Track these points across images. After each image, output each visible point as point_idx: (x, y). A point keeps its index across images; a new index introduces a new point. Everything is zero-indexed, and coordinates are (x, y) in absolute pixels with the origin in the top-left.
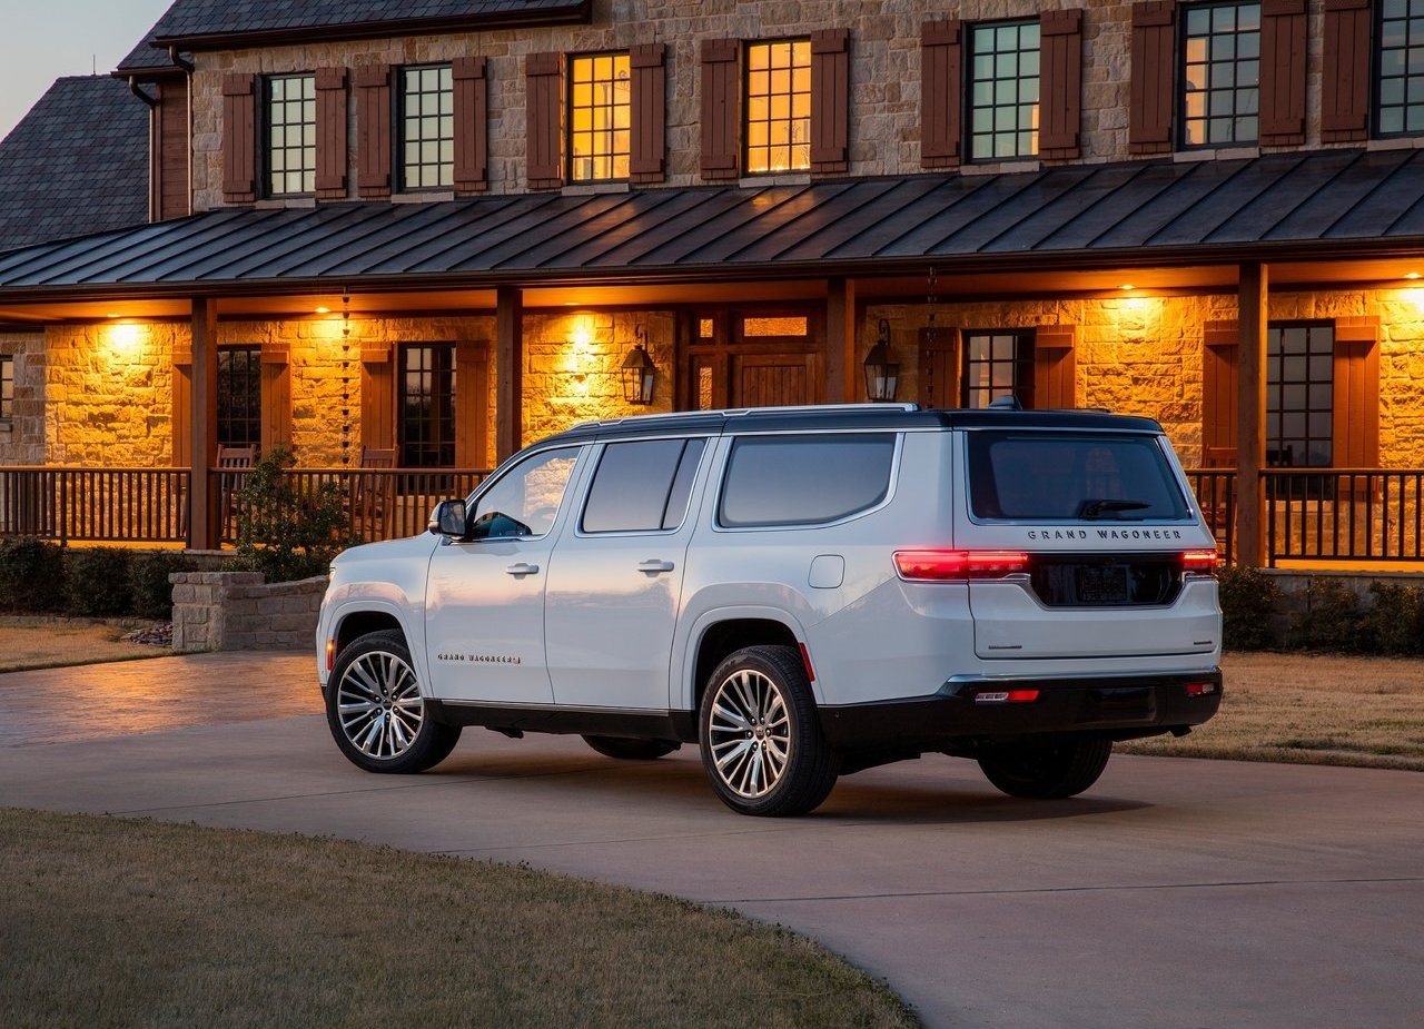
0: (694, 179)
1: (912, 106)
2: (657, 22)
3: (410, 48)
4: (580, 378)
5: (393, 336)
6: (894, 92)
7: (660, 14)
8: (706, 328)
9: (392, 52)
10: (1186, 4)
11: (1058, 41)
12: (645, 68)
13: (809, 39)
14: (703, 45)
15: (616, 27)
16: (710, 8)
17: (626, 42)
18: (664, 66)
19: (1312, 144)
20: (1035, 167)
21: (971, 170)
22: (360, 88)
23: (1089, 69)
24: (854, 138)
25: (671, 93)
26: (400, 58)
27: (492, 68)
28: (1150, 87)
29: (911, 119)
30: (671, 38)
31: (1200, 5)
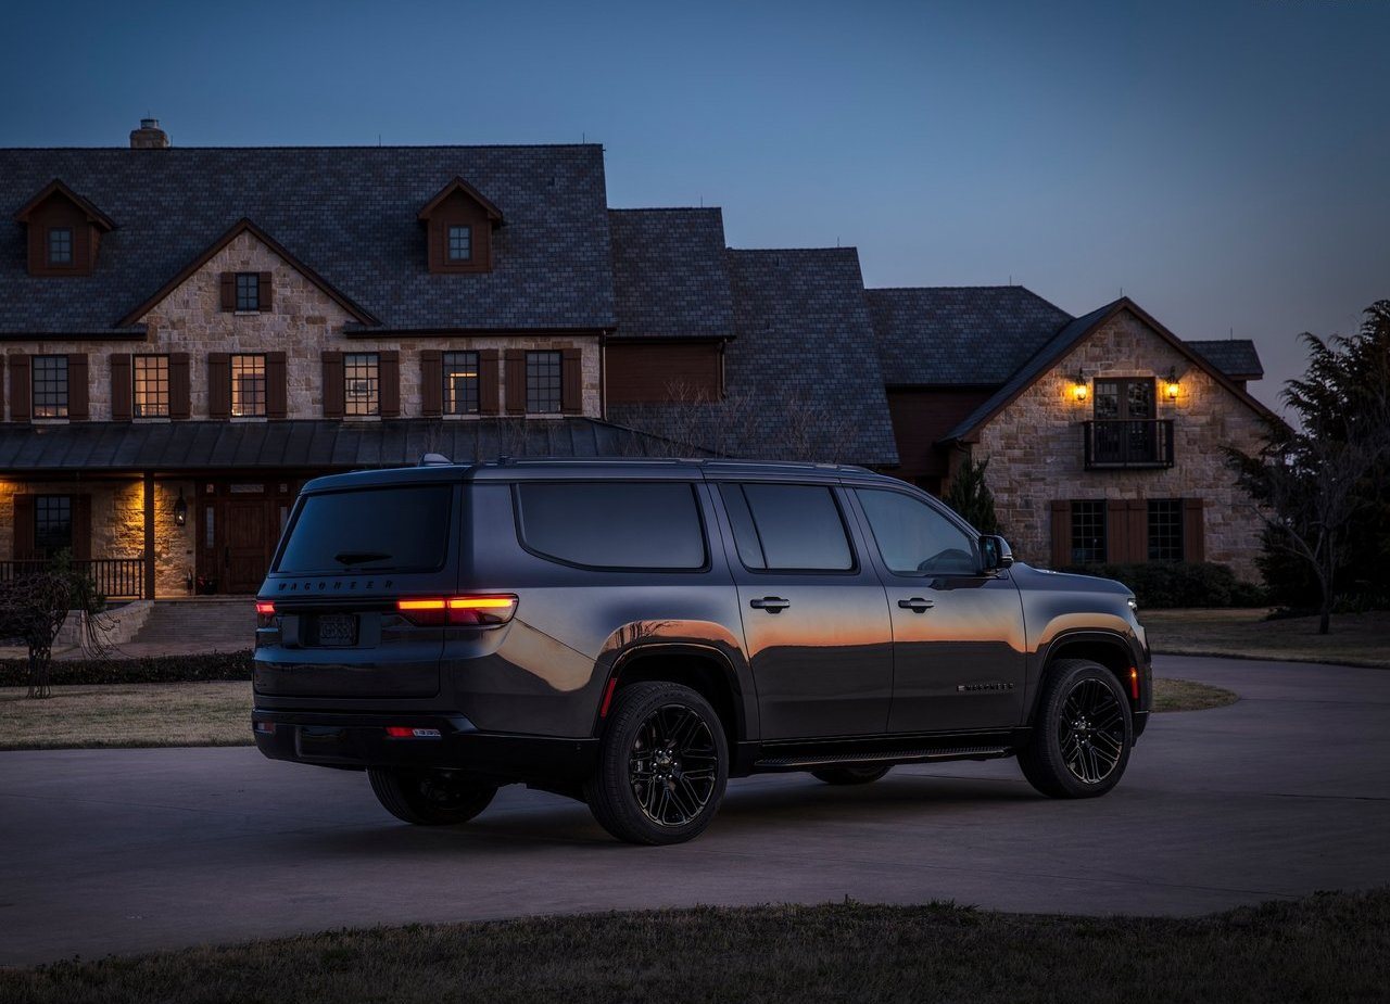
0: (203, 418)
1: (317, 388)
2: (182, 342)
3: (41, 348)
5: (32, 491)
6: (308, 380)
7: (185, 339)
8: (210, 489)
9: (31, 349)
10: (444, 352)
11: (388, 366)
12: (178, 364)
13: (264, 355)
14: (210, 354)
15: (160, 343)
16: (212, 337)
17: (165, 351)
18: (188, 363)
19: (502, 415)
20: (379, 418)
21: (345, 419)
22: (12, 366)
23: (402, 378)
24: (289, 402)
25: (192, 377)
26: (37, 351)
27: (90, 359)
28: (432, 387)
29: (318, 394)
30: (191, 350)
31: (448, 352)
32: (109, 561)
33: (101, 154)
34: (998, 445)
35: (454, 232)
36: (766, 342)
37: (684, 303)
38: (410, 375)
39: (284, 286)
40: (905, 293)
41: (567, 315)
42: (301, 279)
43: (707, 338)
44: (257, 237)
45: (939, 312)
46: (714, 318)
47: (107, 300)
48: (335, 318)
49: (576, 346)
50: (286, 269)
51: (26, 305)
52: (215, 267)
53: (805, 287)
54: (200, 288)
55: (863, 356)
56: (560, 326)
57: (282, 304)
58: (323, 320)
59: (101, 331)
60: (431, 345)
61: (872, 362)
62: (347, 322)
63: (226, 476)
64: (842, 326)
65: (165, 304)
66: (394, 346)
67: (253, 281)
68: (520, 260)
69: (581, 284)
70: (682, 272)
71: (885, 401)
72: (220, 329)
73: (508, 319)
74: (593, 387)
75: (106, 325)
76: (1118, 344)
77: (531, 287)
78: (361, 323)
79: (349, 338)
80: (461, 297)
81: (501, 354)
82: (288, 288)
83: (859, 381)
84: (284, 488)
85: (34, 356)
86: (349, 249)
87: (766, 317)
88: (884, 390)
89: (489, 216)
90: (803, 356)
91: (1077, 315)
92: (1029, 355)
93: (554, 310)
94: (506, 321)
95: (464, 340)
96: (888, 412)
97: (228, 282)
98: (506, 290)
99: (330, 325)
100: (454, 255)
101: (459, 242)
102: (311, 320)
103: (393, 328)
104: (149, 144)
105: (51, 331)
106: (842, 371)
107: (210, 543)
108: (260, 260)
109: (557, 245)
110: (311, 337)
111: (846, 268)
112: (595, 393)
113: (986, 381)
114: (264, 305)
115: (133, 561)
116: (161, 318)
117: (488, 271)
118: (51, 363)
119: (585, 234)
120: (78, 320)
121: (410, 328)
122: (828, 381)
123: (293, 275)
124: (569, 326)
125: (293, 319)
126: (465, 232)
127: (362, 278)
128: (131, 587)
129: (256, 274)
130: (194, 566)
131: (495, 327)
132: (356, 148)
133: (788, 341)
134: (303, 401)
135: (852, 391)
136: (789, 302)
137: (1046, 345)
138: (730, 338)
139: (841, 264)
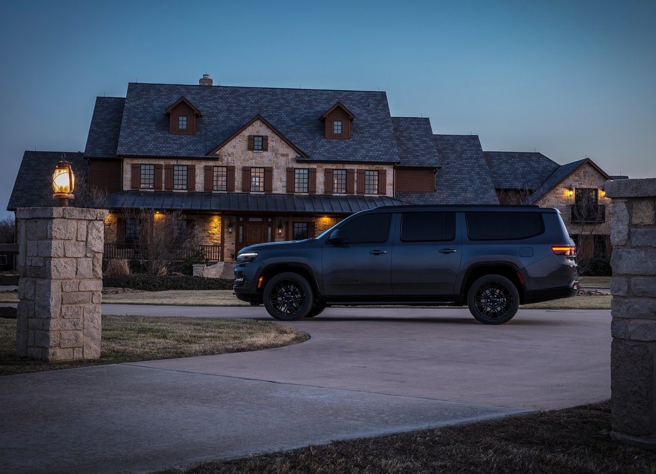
0: (240, 192)
1: (284, 182)
3: (177, 162)
4: (215, 228)
6: (281, 179)
7: (233, 161)
8: (241, 219)
9: (173, 162)
10: (334, 169)
11: (312, 173)
12: (230, 170)
13: (264, 168)
14: (243, 167)
15: (224, 162)
16: (244, 160)
17: (226, 165)
18: (234, 170)
19: (355, 194)
20: (308, 194)
21: (295, 194)
22: (165, 169)
23: (317, 179)
24: (273, 187)
25: (236, 175)
26: (175, 164)
27: (196, 167)
28: (328, 183)
29: (285, 184)
30: (236, 165)
31: (336, 169)
32: (202, 246)
33: (192, 87)
35: (336, 123)
36: (448, 170)
37: (420, 154)
38: (320, 178)
39: (273, 141)
40: (496, 154)
41: (381, 157)
42: (279, 139)
43: (430, 168)
44: (263, 122)
45: (509, 161)
46: (432, 160)
47: (202, 144)
48: (292, 154)
49: (384, 169)
50: (274, 135)
51: (171, 145)
52: (247, 133)
53: (460, 150)
54: (240, 141)
55: (485, 177)
56: (379, 161)
57: (272, 149)
58: (287, 155)
59: (201, 156)
60: (329, 166)
61: (489, 179)
62: (297, 156)
63: (247, 215)
64: (476, 165)
65: (226, 147)
66: (314, 166)
67: (260, 139)
68: (360, 135)
69: (385, 145)
70: (418, 142)
71: (496, 194)
72: (247, 157)
73: (359, 157)
74: (390, 185)
75: (204, 154)
76: (585, 176)
77: (366, 145)
78: (302, 157)
79: (297, 163)
80: (339, 148)
81: (356, 171)
82: (274, 142)
83: (485, 186)
84: (270, 220)
85: (174, 165)
86: (293, 128)
87: (447, 160)
88: (495, 190)
89: (350, 117)
90: (463, 176)
91: (562, 164)
92: (545, 179)
93: (376, 155)
94: (358, 158)
95: (341, 165)
96: (497, 198)
97: (251, 139)
98: (356, 146)
99: (290, 157)
100: (336, 132)
101: (337, 127)
102: (283, 155)
103: (315, 159)
104: (206, 84)
105: (182, 155)
106: (477, 182)
107: (241, 240)
108: (264, 131)
109: (373, 129)
110: (282, 162)
111: (476, 143)
112: (391, 187)
113: (530, 188)
114: (264, 148)
115: (211, 246)
116: (224, 152)
117: (349, 139)
118: (181, 168)
119: (384, 126)
120: (192, 152)
121: (321, 159)
122: (473, 186)
123: (276, 137)
124: (382, 161)
125: (276, 154)
126: (340, 123)
127: (300, 140)
128: (210, 256)
129: (262, 136)
130: (234, 249)
131: (354, 160)
132: (291, 89)
133: (457, 170)
134: (279, 186)
135: (483, 190)
136: (455, 155)
137: (551, 175)
138: (439, 168)
139: (473, 141)
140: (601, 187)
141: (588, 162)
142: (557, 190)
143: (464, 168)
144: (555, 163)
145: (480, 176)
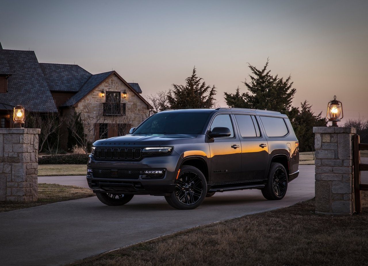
34: (82, 108)
36: (15, 76)
40: (47, 65)
43: (4, 75)
45: (57, 71)
46: (4, 69)
53: (22, 61)
55: (43, 82)
61: (45, 84)
64: (35, 73)
71: (51, 95)
76: (112, 83)
83: (43, 89)
87: (13, 69)
88: (50, 92)
90: (26, 81)
92: (83, 84)
96: (52, 98)
106: (38, 86)
111: (32, 57)
113: (73, 90)
122: (34, 89)
133: (21, 76)
135: (41, 92)
136: (19, 65)
137: (87, 81)
138: (10, 75)
139: (31, 55)
140: (123, 91)
141: (114, 74)
142: (94, 92)
143: (26, 75)
144: (88, 73)
145: (38, 82)
